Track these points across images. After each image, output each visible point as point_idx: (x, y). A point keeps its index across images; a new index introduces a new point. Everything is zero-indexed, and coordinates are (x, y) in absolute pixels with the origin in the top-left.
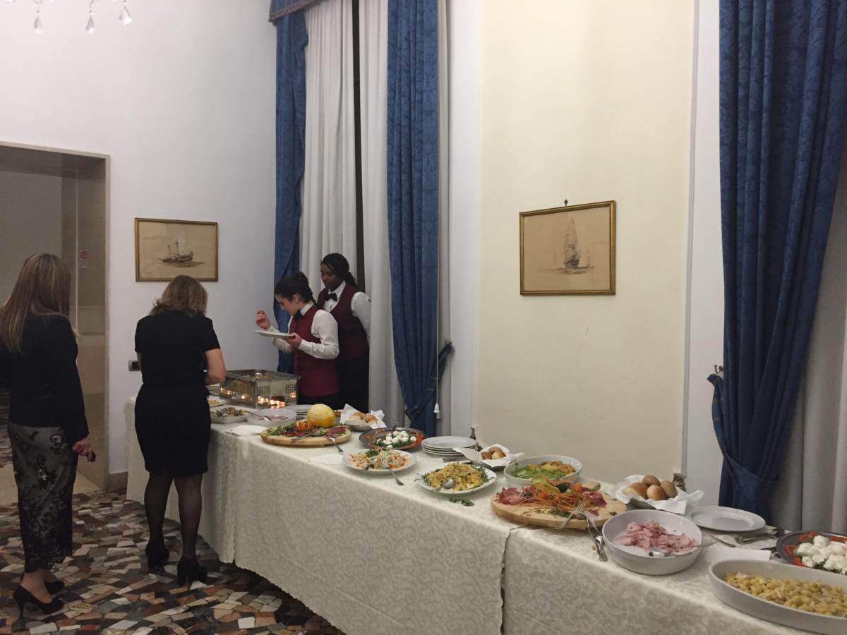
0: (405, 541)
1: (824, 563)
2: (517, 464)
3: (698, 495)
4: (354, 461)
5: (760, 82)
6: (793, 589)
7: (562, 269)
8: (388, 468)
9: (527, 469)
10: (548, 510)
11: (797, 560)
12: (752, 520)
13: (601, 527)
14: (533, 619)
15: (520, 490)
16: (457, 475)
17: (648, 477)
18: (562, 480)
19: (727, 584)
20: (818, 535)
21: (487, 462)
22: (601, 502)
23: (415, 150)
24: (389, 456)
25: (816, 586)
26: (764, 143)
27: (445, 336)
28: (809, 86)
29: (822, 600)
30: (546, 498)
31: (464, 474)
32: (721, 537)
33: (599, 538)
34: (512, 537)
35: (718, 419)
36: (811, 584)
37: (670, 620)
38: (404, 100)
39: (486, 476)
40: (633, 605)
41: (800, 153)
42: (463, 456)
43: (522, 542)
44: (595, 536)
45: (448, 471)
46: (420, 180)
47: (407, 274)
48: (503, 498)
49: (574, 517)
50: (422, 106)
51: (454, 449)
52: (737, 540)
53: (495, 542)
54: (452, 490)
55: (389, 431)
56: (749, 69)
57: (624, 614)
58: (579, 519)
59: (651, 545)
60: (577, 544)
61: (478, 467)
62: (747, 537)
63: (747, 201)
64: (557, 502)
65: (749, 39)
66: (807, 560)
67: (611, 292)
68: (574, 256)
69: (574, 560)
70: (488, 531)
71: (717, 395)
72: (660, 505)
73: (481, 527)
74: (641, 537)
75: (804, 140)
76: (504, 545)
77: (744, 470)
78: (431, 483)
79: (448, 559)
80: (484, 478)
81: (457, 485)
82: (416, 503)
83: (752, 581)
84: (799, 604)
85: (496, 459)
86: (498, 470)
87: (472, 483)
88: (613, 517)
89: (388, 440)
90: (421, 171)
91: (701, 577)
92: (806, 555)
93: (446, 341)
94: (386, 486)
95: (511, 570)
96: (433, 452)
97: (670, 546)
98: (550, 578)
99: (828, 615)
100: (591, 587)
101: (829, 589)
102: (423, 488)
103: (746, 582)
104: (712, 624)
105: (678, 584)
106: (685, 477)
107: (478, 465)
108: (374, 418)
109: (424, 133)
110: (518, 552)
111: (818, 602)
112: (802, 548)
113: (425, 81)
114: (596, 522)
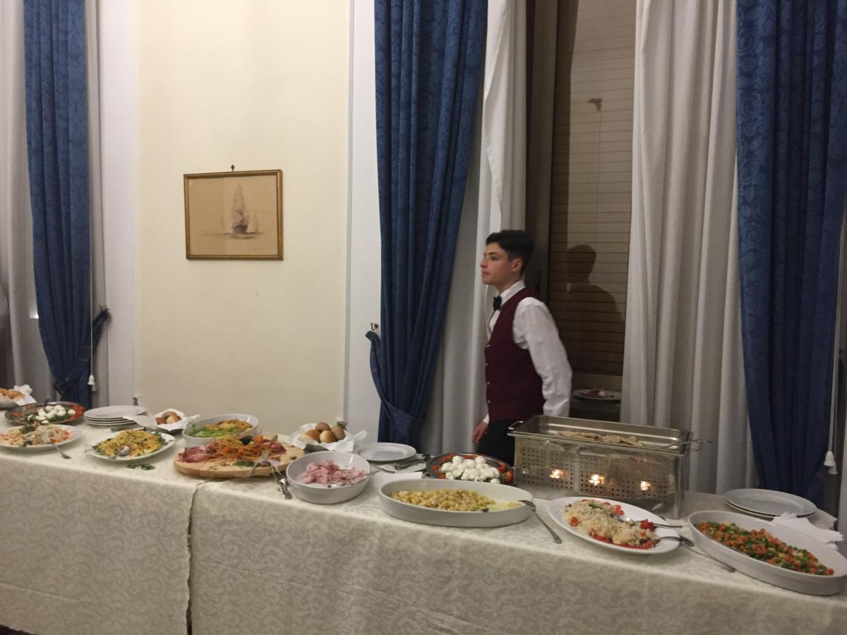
0: (77, 515)
1: (461, 476)
2: (194, 426)
3: (363, 434)
4: (6, 440)
5: (409, 75)
6: (442, 496)
7: (229, 234)
8: (50, 443)
9: (204, 429)
10: (233, 463)
11: (442, 475)
12: (406, 450)
13: (285, 471)
14: (221, 566)
15: (203, 448)
16: (132, 442)
17: (319, 424)
18: (243, 435)
19: (394, 500)
20: (455, 455)
21: (163, 426)
22: (281, 450)
23: (59, 97)
24: (50, 430)
25: (458, 493)
26: (413, 131)
27: (100, 301)
28: (447, 85)
29: (463, 502)
30: (230, 452)
31: (140, 440)
32: (382, 467)
33: (283, 481)
34: (199, 492)
35: (375, 370)
36: (455, 491)
37: (347, 539)
38: (43, 39)
39: (164, 440)
40: (316, 532)
41: (440, 142)
42: (135, 423)
43: (210, 496)
44: (280, 479)
45: (122, 438)
46: (67, 129)
47: (52, 233)
48: (186, 457)
49: (259, 465)
50: (67, 49)
51: (125, 417)
52: (396, 468)
53: (181, 500)
54: (128, 456)
55: (40, 406)
56: (400, 62)
57: (309, 542)
58: (264, 466)
59: (328, 480)
60: (263, 489)
61: (153, 433)
62: (403, 464)
63: (400, 180)
64: (242, 454)
65: (400, 35)
66: (449, 475)
67: (280, 257)
68: (242, 221)
69: (262, 503)
70: (172, 490)
71: (374, 350)
72: (332, 447)
73: (166, 487)
74: (319, 475)
75: (443, 130)
76: (191, 501)
77: (400, 411)
78: (104, 452)
79: (128, 525)
80: (162, 441)
81: (134, 452)
82: (90, 474)
83: (412, 495)
84: (447, 507)
85: (171, 423)
86: (176, 433)
87: (149, 448)
88: (294, 461)
89: (42, 415)
90: (67, 121)
91: (371, 500)
92: (448, 472)
93: (101, 307)
94: (51, 461)
95: (198, 523)
96: (97, 424)
97: (344, 479)
98: (238, 523)
99: (469, 512)
100: (278, 523)
101: (467, 493)
102: (96, 457)
103: (407, 496)
104: (383, 535)
105: (354, 507)
106: (347, 424)
107: (153, 430)
108: (19, 394)
109: (70, 78)
110: (206, 505)
111: (460, 504)
112: (445, 467)
113: (70, 22)
114: (279, 467)
